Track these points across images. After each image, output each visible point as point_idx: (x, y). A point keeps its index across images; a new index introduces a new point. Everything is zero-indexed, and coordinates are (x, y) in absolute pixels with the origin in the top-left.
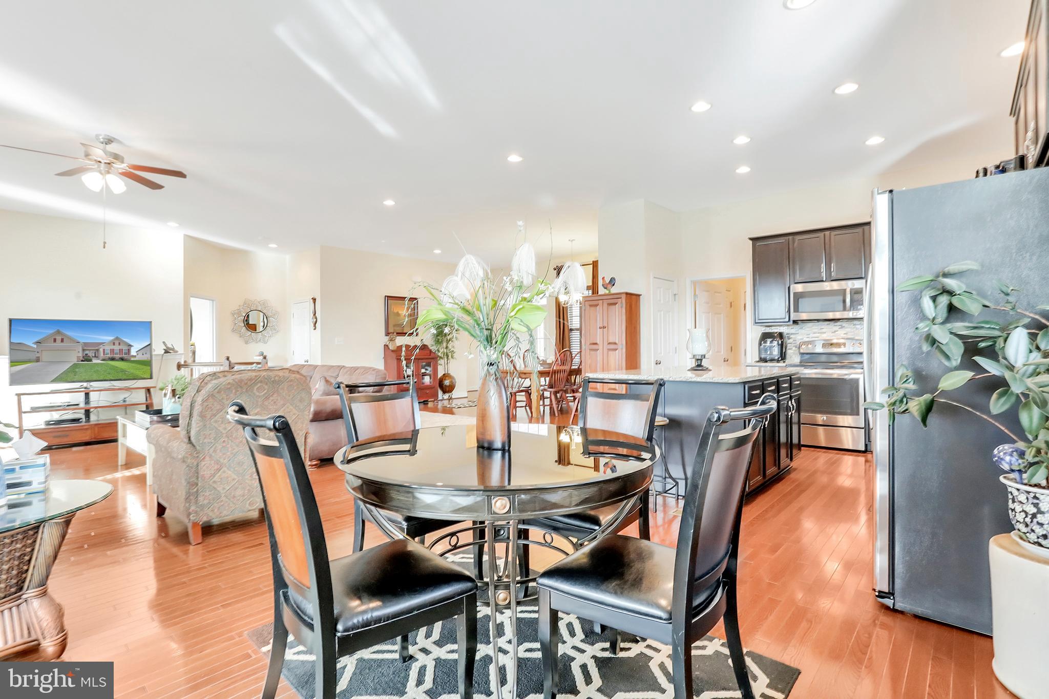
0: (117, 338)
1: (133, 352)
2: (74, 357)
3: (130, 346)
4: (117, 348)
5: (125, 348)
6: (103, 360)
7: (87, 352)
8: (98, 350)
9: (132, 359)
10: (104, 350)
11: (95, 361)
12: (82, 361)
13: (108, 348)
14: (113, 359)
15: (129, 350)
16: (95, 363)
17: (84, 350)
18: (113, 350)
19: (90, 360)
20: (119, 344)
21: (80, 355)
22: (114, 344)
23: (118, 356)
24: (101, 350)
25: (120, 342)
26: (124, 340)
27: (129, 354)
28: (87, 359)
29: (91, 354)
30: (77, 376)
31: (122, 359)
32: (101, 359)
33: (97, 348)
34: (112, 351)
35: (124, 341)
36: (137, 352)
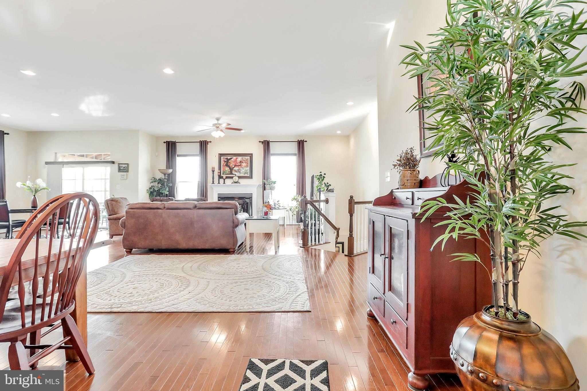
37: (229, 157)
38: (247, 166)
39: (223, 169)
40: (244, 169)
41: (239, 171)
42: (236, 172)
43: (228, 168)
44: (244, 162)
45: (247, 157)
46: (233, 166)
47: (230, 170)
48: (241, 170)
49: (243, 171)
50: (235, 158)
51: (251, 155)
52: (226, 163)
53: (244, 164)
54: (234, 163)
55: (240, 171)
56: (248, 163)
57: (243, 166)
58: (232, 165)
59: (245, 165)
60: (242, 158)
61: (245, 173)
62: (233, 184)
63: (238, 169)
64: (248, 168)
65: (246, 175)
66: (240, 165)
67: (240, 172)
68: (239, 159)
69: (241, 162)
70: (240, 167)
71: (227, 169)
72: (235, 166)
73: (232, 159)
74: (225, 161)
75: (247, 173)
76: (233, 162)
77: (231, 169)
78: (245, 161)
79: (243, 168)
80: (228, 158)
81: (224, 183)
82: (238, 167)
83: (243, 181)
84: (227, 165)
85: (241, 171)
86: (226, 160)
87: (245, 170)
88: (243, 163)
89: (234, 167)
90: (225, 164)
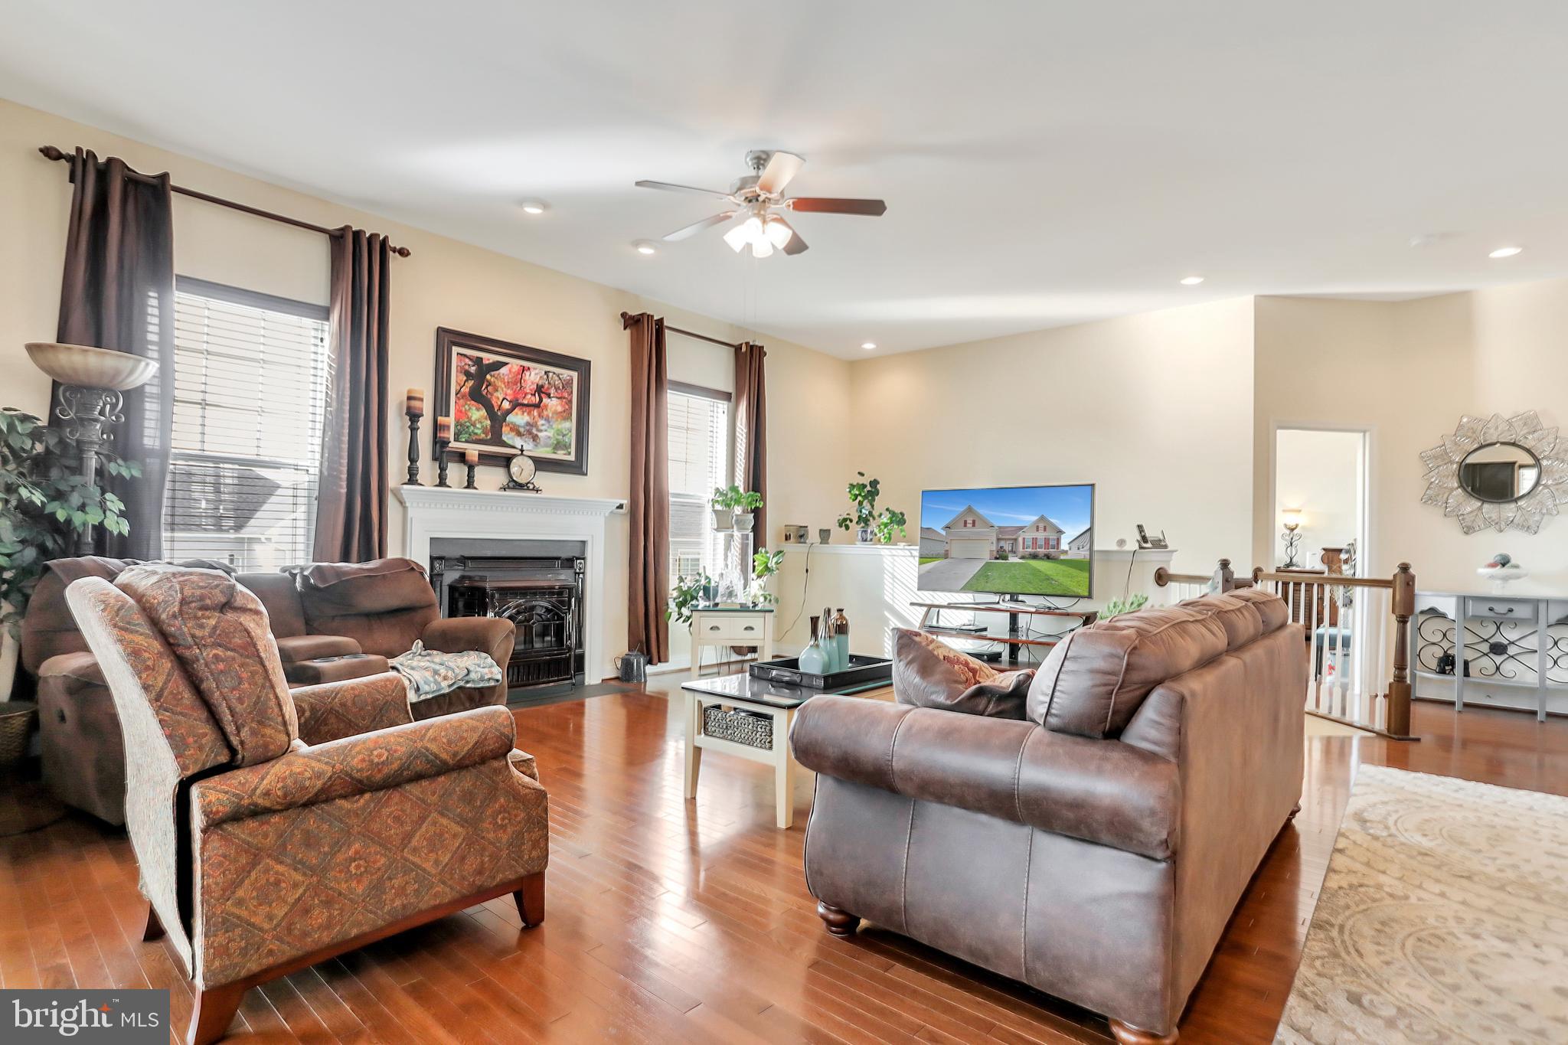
0: (1042, 518)
1: (1064, 546)
2: (986, 551)
3: (1060, 532)
4: (1041, 535)
5: (1053, 536)
6: (1023, 558)
7: (1002, 543)
8: (1016, 540)
9: (1062, 557)
10: (1024, 539)
11: (1013, 559)
12: (997, 558)
13: (1029, 536)
14: (1035, 557)
15: (1058, 540)
16: (1011, 563)
17: (999, 540)
18: (1036, 538)
19: (1006, 558)
20: (1045, 530)
21: (994, 548)
22: (1038, 527)
23: (1042, 551)
24: (1020, 540)
25: (1043, 524)
26: (1053, 521)
27: (1058, 549)
28: (1001, 555)
29: (1007, 547)
30: (989, 585)
31: (1048, 557)
32: (1020, 556)
33: (1014, 537)
34: (1035, 540)
35: (1051, 523)
36: (1069, 544)
37: (489, 358)
38: (565, 415)
39: (459, 411)
40: (551, 427)
41: (530, 432)
42: (519, 434)
43: (483, 412)
44: (552, 391)
45: (566, 374)
46: (506, 405)
47: (489, 422)
48: (541, 431)
49: (546, 433)
50: (515, 364)
51: (582, 366)
52: (471, 383)
53: (553, 404)
54: (509, 392)
55: (534, 431)
56: (571, 401)
57: (549, 413)
58: (501, 397)
59: (559, 409)
60: (546, 373)
61: (558, 446)
62: (508, 493)
63: (528, 424)
64: (567, 425)
65: (560, 455)
66: (537, 406)
67: (535, 438)
68: (536, 374)
69: (540, 390)
70: (536, 413)
71: (478, 414)
72: (516, 405)
73: (504, 370)
74: (468, 374)
75: (566, 447)
76: (508, 385)
77: (497, 419)
78: (557, 389)
79: (547, 420)
80: (485, 362)
81: (470, 484)
82: (529, 414)
83: (551, 484)
84: (477, 396)
85: (540, 434)
86: (473, 369)
87: (559, 432)
88: (549, 396)
89: (509, 412)
90: (465, 390)
